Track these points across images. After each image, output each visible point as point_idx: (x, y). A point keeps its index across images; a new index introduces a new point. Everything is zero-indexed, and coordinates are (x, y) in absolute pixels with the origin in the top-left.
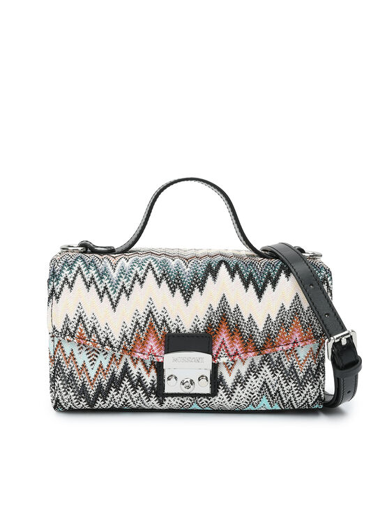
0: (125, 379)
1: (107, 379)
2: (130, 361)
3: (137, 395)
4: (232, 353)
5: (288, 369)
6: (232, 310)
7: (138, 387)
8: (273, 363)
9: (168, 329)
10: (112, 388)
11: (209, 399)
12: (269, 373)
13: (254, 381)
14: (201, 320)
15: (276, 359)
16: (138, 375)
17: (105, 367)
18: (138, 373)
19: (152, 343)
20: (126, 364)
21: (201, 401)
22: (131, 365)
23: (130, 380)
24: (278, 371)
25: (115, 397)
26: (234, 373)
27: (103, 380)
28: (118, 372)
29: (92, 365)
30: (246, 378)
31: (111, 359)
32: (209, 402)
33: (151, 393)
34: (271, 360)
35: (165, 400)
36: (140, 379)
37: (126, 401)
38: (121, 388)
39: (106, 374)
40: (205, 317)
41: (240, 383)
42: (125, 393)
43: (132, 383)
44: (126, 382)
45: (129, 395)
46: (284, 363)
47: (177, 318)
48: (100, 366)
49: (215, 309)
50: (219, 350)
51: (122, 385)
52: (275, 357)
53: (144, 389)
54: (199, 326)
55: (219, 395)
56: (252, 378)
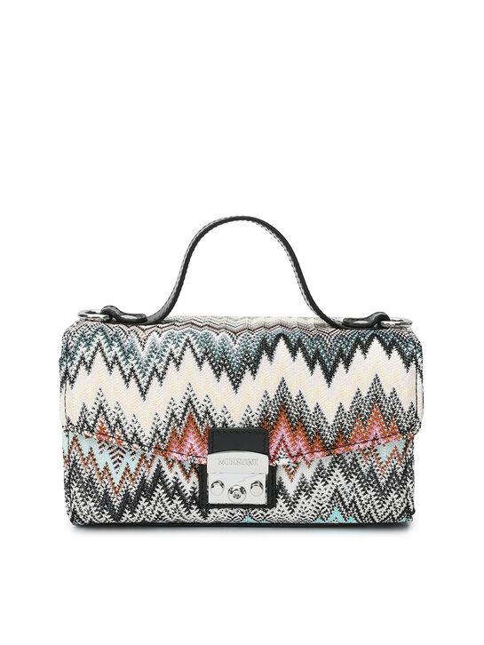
0: (158, 485)
1: (136, 485)
2: (164, 463)
3: (173, 506)
4: (294, 453)
5: (366, 473)
6: (294, 398)
7: (175, 496)
8: (347, 465)
9: (213, 422)
10: (142, 498)
11: (266, 512)
12: (342, 478)
13: (322, 488)
14: (254, 411)
15: (351, 460)
16: (175, 480)
17: (133, 470)
18: (175, 478)
19: (192, 440)
20: (159, 467)
21: (255, 513)
22: (165, 467)
23: (165, 487)
24: (353, 475)
25: (147, 509)
26: (297, 478)
27: (130, 487)
28: (149, 477)
29: (116, 467)
30: (312, 485)
31: (140, 460)
32: (265, 515)
33: (191, 503)
34: (345, 461)
35: (210, 513)
36: (177, 486)
37: (160, 513)
38: (153, 497)
39: (134, 479)
40: (260, 408)
41: (304, 491)
42: (159, 504)
43: (167, 491)
44: (159, 490)
45: (163, 506)
46: (361, 465)
47: (224, 409)
48: (126, 469)
49: (272, 397)
50: (278, 449)
51: (155, 493)
52: (349, 458)
53: (183, 498)
54: (251, 419)
55: (278, 506)
56: (320, 485)
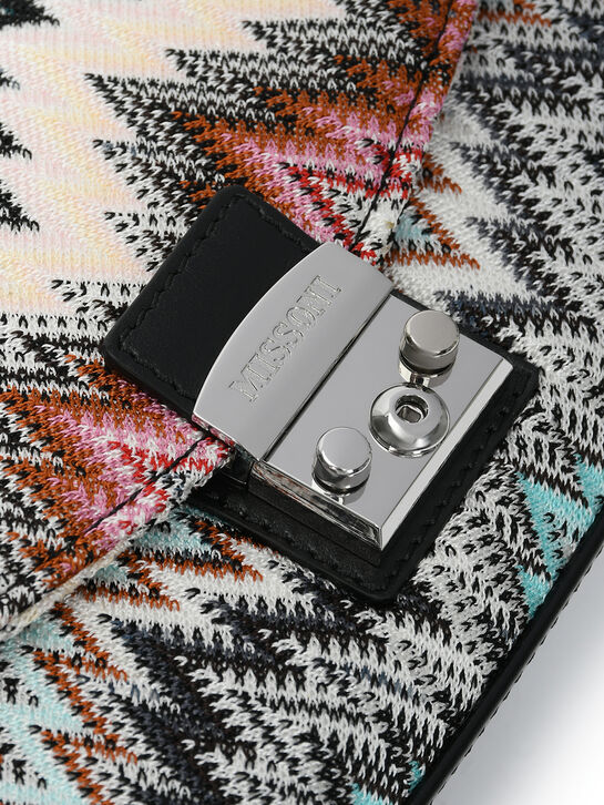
0: (196, 675)
1: (140, 748)
2: (125, 611)
3: (315, 675)
4: (372, 173)
5: (582, 43)
6: (181, 77)
7: (280, 646)
8: (520, 82)
9: (85, 344)
10: (203, 758)
11: (538, 408)
12: (559, 120)
13: (558, 192)
14: (140, 208)
15: (511, 62)
16: (216, 613)
17: (74, 725)
18: (208, 607)
19: (101, 437)
20: (127, 632)
21: (522, 447)
22: (145, 615)
23: (217, 659)
24: (568, 83)
25: (260, 770)
27: (131, 774)
28: (139, 683)
29: (19, 776)
30: (527, 214)
31: (54, 678)
32: (549, 417)
33: (346, 616)
34: (504, 81)
35: (425, 586)
36: (243, 619)
37: (312, 736)
38: (230, 722)
39: (111, 741)
40: (139, 185)
41: (533, 247)
42: (269, 717)
43: (240, 663)
44: (220, 685)
45: (289, 707)
46: (547, 40)
47: (62, 289)
48: (51, 743)
49: (130, 136)
50: (322, 205)
51: (218, 706)
52: (500, 62)
53: (305, 629)
54: (161, 228)
55: (539, 360)
56: (541, 192)
